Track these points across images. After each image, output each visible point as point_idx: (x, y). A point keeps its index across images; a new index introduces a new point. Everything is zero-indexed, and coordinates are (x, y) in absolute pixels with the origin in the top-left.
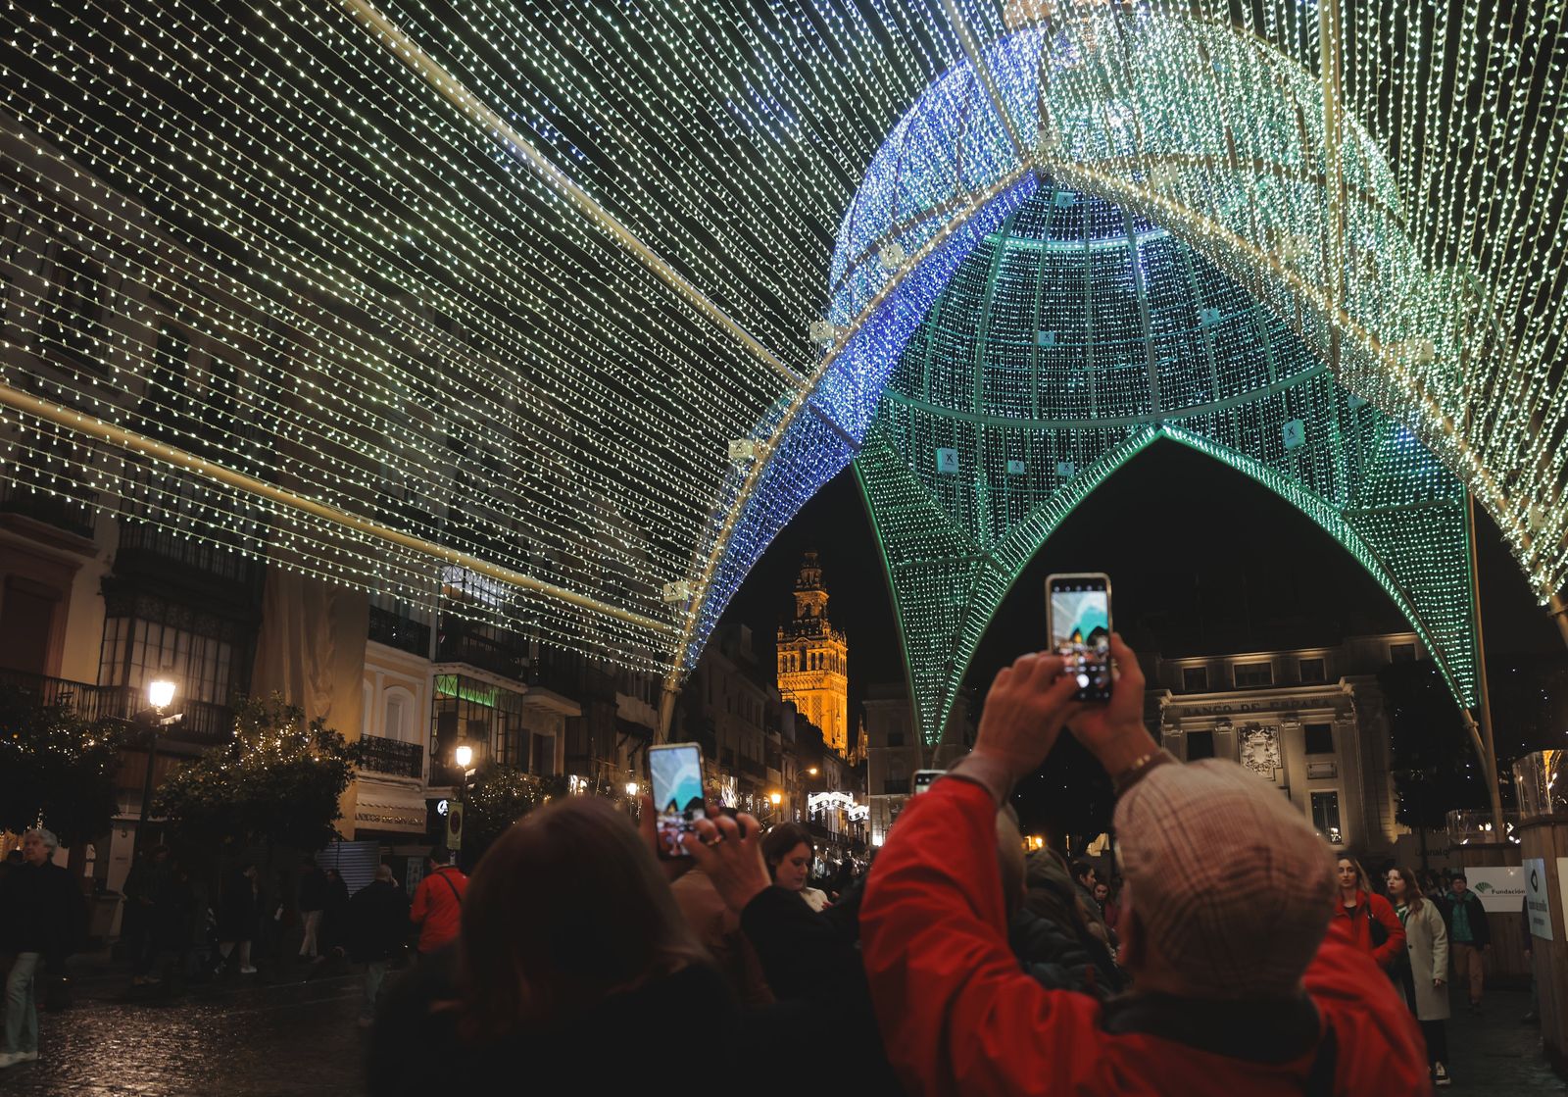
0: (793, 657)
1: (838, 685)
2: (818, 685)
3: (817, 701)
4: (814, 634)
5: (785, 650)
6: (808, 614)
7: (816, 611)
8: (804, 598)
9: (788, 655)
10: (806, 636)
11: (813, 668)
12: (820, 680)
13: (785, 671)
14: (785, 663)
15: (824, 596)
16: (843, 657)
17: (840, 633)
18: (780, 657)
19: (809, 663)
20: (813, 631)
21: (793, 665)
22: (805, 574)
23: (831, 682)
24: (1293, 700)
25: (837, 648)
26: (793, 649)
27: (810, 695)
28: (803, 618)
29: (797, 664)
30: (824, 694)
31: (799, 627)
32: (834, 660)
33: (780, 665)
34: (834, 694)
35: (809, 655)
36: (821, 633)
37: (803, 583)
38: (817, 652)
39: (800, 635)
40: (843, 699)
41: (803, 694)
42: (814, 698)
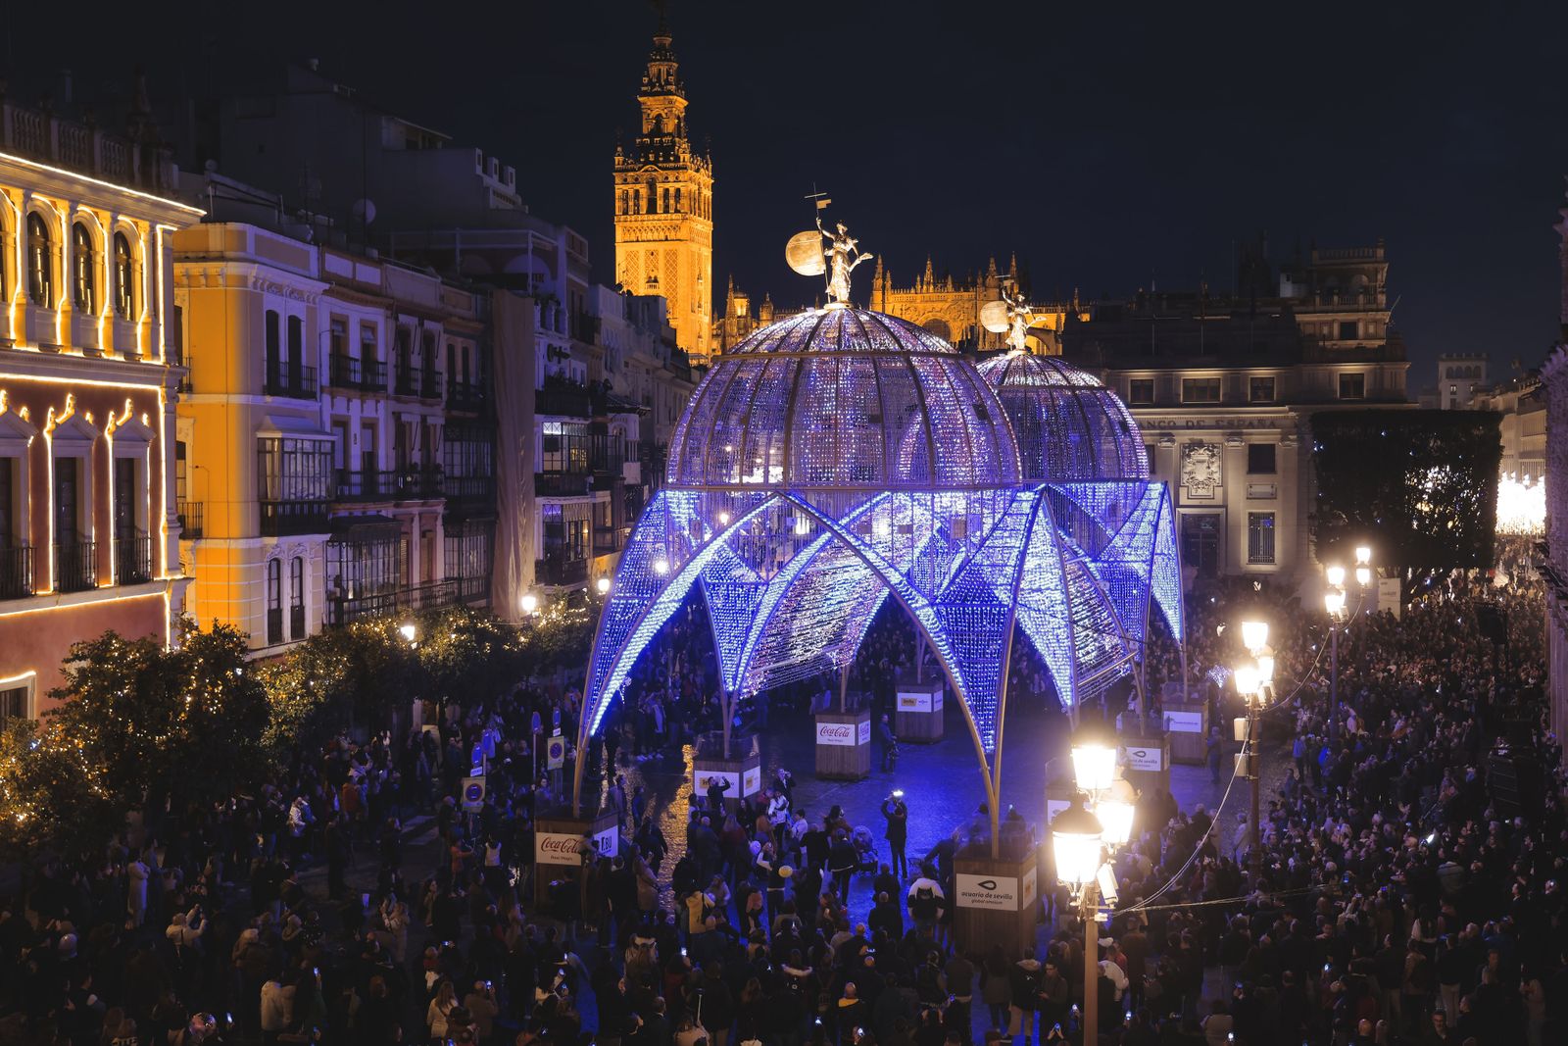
0: (637, 192)
1: (700, 234)
2: (672, 235)
3: (672, 257)
4: (666, 160)
5: (625, 181)
6: (658, 131)
7: (670, 126)
8: (653, 105)
9: (630, 189)
10: (655, 163)
11: (666, 211)
12: (676, 228)
13: (626, 213)
14: (626, 200)
15: (681, 103)
16: (707, 193)
17: (703, 158)
18: (619, 190)
19: (660, 203)
20: (666, 155)
21: (637, 205)
22: (653, 70)
23: (691, 230)
24: (1239, 420)
25: (698, 181)
26: (637, 181)
27: (661, 247)
28: (651, 135)
29: (644, 204)
30: (681, 247)
31: (645, 149)
32: (695, 199)
33: (618, 204)
34: (694, 247)
35: (660, 191)
36: (677, 159)
37: (651, 84)
38: (672, 187)
39: (647, 162)
40: (707, 252)
41: (652, 246)
42: (667, 254)
